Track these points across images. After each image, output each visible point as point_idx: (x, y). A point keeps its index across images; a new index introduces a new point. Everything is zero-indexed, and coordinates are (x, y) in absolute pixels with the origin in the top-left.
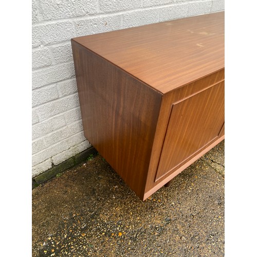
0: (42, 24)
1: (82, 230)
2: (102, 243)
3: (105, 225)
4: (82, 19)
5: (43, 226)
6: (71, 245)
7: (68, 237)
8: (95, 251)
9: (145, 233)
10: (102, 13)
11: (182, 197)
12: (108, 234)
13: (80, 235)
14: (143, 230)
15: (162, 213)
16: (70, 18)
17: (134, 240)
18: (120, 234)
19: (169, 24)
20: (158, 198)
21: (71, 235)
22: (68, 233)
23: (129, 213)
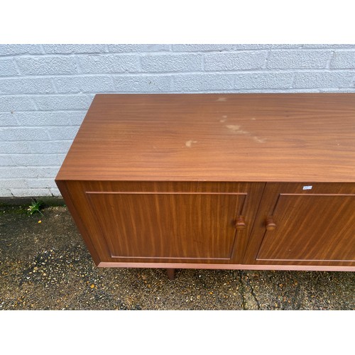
0: (81, 76)
1: (74, 261)
2: (76, 281)
3: (90, 270)
4: (121, 75)
5: (56, 239)
6: (57, 266)
7: (61, 259)
8: (67, 283)
9: (110, 301)
10: (145, 72)
11: (174, 299)
12: (86, 279)
13: (69, 264)
14: (111, 298)
15: (140, 297)
16: (108, 73)
17: (97, 299)
18: (93, 286)
19: (221, 99)
20: (150, 283)
21: (64, 259)
22: (64, 256)
23: (115, 276)
